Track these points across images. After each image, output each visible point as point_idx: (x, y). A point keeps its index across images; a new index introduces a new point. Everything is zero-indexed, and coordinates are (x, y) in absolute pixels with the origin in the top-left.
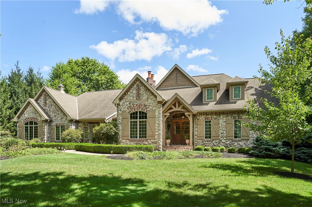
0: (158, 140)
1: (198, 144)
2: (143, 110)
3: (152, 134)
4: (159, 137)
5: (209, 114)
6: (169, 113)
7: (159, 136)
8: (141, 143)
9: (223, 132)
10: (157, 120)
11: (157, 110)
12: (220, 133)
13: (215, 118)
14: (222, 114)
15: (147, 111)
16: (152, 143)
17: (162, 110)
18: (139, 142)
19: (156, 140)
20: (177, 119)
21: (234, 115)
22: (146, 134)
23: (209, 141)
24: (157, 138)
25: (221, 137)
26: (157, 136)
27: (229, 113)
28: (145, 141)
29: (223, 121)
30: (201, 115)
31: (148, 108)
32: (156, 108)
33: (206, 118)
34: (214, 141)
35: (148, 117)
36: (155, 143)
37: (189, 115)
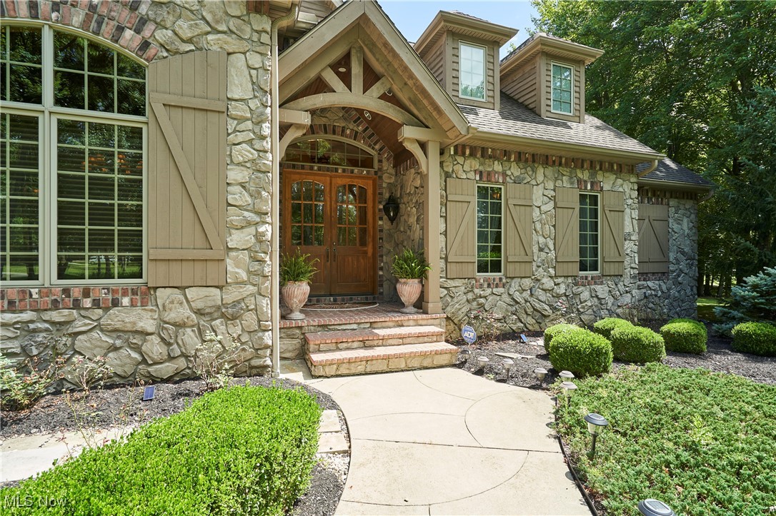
0: (251, 289)
1: (449, 300)
2: (108, 28)
3: (200, 241)
4: (256, 266)
5: (493, 157)
6: (313, 112)
7: (262, 261)
8: (80, 325)
9: (546, 245)
10: (241, 137)
11: (238, 60)
12: (535, 249)
13: (518, 177)
14: (542, 164)
15: (145, 45)
16: (199, 312)
17: (275, 68)
18: (56, 316)
19: (231, 295)
20: (312, 168)
21: (580, 175)
22: (133, 242)
23: (497, 286)
24: (244, 275)
25: (539, 267)
26: (245, 256)
27: (563, 160)
28: (126, 301)
29: (546, 193)
30: (463, 154)
31: (160, 25)
32: (232, 44)
33: (481, 173)
34: (515, 285)
35: (153, 98)
36: (223, 316)
37: (423, 146)
